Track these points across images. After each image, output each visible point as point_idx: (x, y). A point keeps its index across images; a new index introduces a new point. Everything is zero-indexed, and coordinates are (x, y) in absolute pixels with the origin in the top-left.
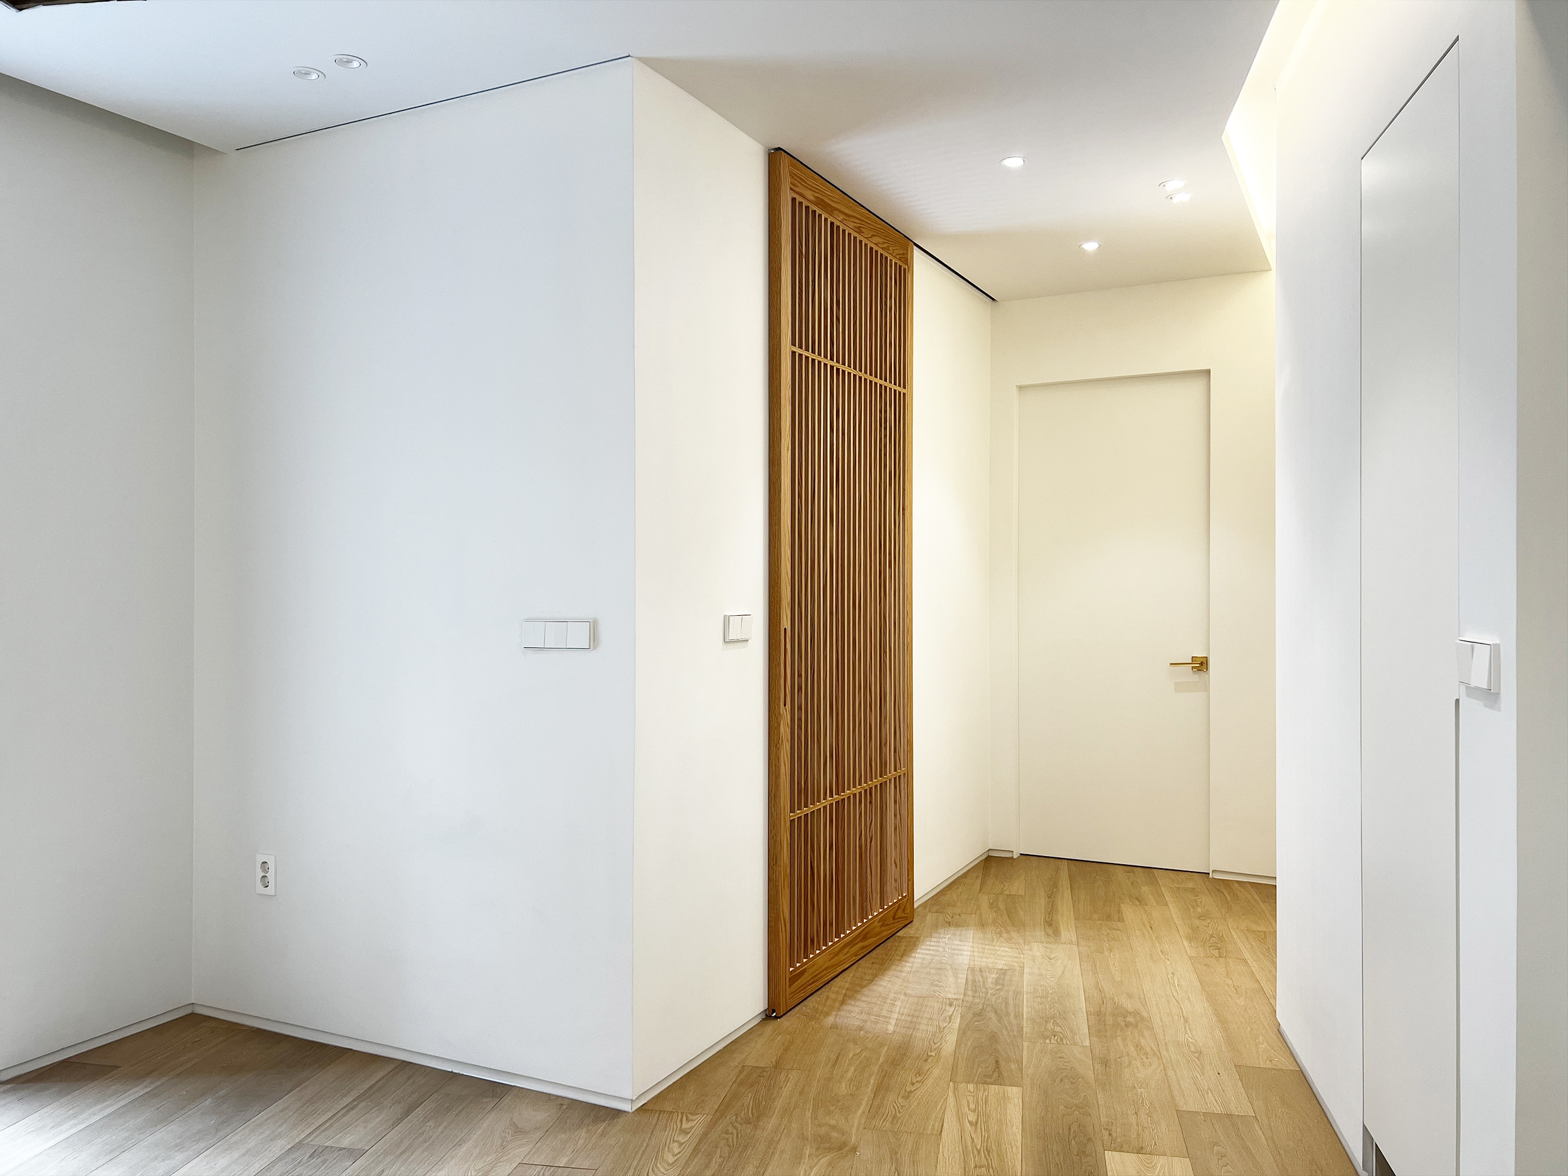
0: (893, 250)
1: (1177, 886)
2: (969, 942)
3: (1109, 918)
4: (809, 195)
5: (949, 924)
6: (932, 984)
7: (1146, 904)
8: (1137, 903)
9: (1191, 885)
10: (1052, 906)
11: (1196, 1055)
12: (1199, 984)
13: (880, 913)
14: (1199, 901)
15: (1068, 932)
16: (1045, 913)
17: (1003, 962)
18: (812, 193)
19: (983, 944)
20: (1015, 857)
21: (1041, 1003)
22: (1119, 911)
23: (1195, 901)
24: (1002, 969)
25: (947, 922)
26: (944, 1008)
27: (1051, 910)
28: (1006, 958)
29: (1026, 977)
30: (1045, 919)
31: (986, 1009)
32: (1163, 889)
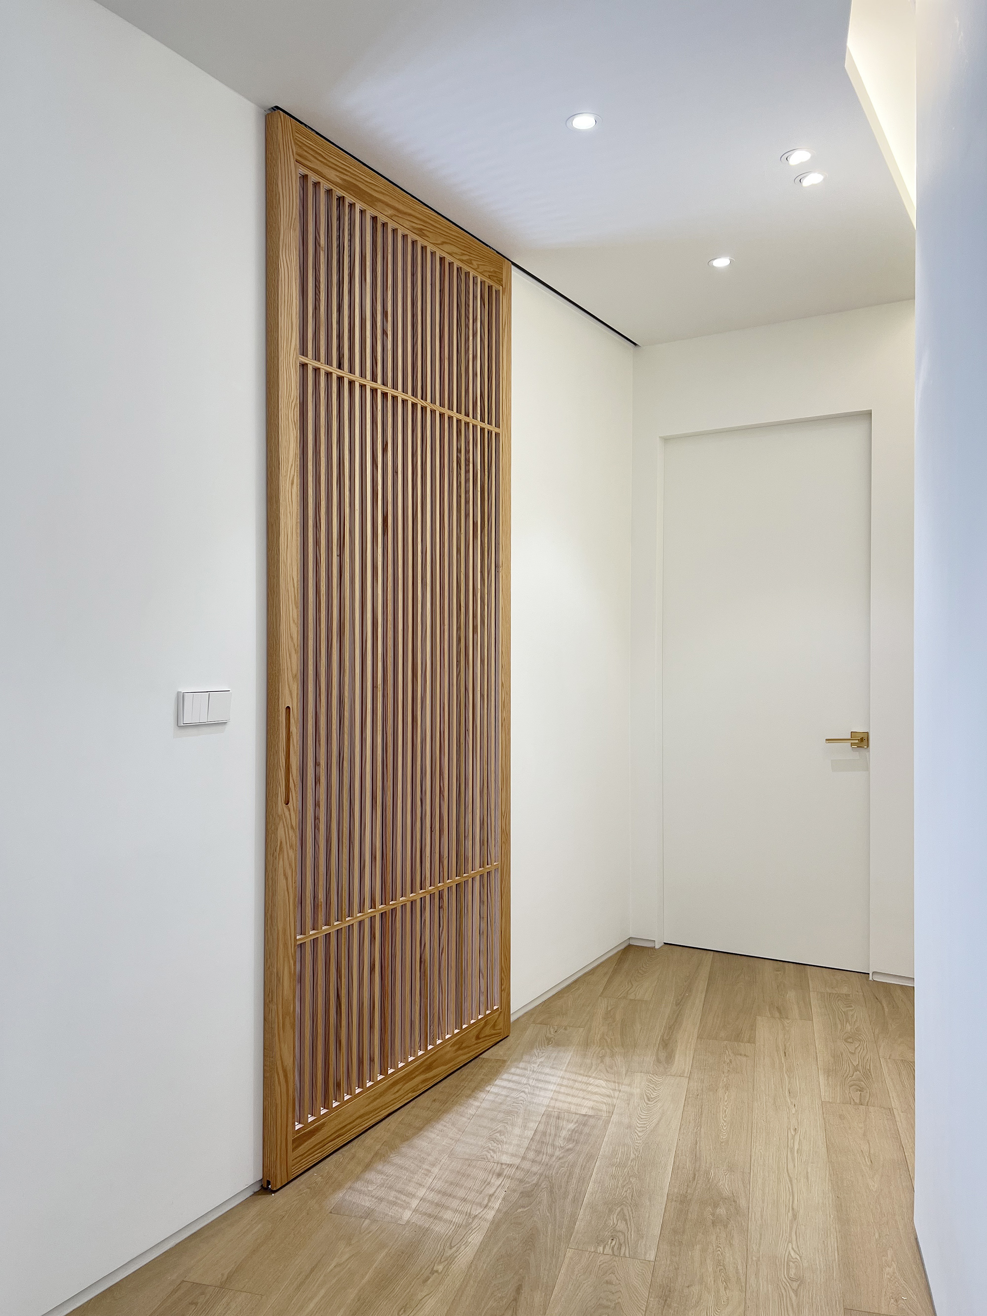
0: (478, 265)
1: (829, 990)
2: (561, 1070)
3: (737, 1037)
4: (332, 175)
5: (549, 1041)
6: (491, 1139)
7: (787, 1018)
8: (777, 1015)
9: (845, 990)
10: (676, 1019)
11: (795, 1285)
12: (824, 1150)
13: (454, 1036)
14: (850, 1013)
15: (683, 1060)
16: (665, 1027)
17: (590, 1104)
18: (338, 174)
19: (576, 1073)
20: (657, 947)
21: (613, 1177)
22: (753, 1027)
23: (846, 1013)
24: (585, 1115)
25: (547, 1039)
26: (488, 1180)
27: (674, 1025)
28: (595, 1097)
29: (611, 1128)
30: (663, 1036)
31: (540, 1185)
32: (812, 994)
